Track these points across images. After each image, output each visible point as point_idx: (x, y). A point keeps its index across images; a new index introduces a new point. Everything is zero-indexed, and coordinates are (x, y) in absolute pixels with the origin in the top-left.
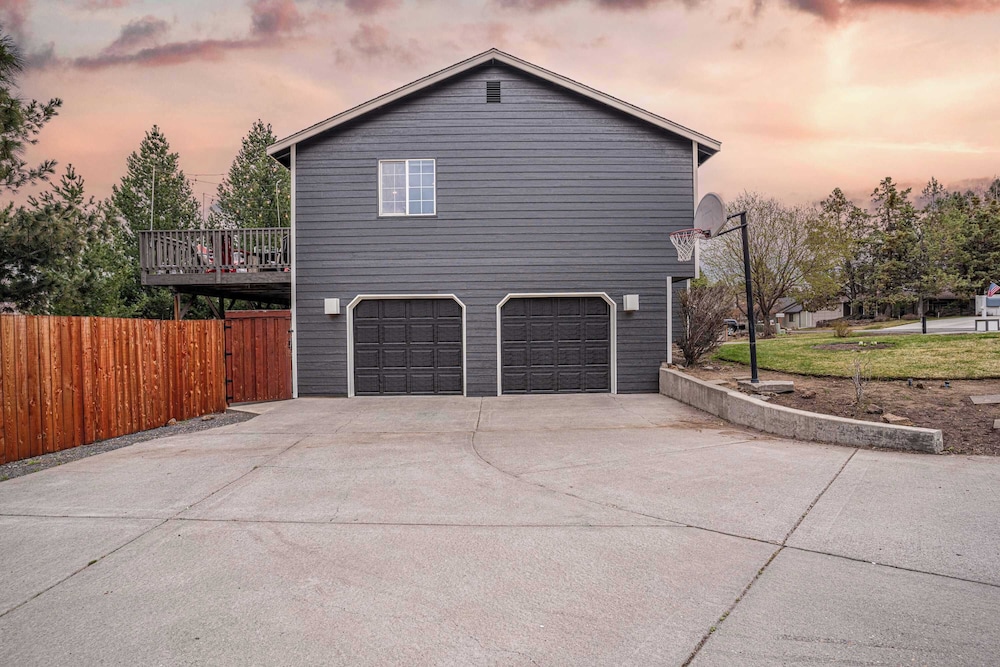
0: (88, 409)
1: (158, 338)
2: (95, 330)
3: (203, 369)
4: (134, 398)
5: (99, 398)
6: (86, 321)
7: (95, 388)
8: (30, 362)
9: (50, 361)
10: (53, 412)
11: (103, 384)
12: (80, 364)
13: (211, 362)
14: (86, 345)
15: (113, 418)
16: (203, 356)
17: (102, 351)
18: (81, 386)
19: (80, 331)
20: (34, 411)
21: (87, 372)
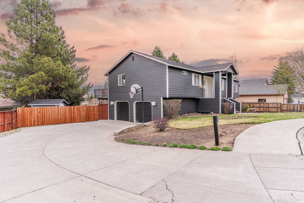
0: (72, 118)
1: (85, 108)
2: (74, 108)
3: (94, 113)
4: (80, 117)
5: (74, 117)
6: (72, 106)
7: (74, 115)
8: (65, 112)
9: (67, 112)
10: (68, 119)
11: (75, 115)
12: (71, 112)
13: (96, 112)
14: (72, 110)
15: (77, 120)
16: (94, 111)
17: (75, 111)
18: (72, 115)
19: (71, 108)
20: (65, 118)
21: (72, 113)
